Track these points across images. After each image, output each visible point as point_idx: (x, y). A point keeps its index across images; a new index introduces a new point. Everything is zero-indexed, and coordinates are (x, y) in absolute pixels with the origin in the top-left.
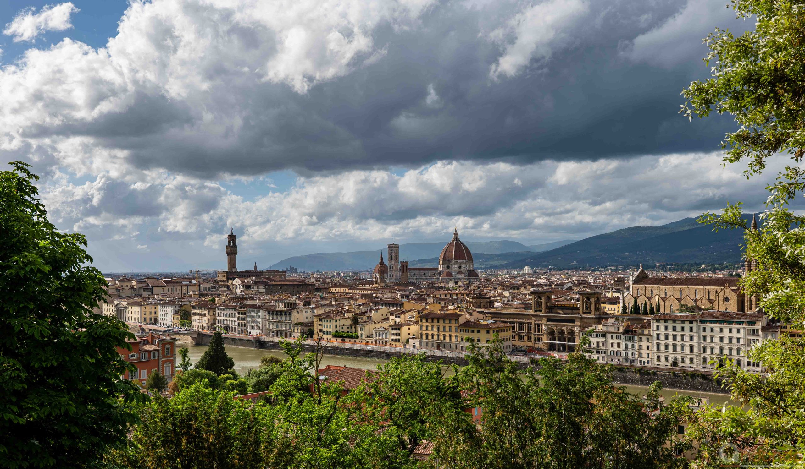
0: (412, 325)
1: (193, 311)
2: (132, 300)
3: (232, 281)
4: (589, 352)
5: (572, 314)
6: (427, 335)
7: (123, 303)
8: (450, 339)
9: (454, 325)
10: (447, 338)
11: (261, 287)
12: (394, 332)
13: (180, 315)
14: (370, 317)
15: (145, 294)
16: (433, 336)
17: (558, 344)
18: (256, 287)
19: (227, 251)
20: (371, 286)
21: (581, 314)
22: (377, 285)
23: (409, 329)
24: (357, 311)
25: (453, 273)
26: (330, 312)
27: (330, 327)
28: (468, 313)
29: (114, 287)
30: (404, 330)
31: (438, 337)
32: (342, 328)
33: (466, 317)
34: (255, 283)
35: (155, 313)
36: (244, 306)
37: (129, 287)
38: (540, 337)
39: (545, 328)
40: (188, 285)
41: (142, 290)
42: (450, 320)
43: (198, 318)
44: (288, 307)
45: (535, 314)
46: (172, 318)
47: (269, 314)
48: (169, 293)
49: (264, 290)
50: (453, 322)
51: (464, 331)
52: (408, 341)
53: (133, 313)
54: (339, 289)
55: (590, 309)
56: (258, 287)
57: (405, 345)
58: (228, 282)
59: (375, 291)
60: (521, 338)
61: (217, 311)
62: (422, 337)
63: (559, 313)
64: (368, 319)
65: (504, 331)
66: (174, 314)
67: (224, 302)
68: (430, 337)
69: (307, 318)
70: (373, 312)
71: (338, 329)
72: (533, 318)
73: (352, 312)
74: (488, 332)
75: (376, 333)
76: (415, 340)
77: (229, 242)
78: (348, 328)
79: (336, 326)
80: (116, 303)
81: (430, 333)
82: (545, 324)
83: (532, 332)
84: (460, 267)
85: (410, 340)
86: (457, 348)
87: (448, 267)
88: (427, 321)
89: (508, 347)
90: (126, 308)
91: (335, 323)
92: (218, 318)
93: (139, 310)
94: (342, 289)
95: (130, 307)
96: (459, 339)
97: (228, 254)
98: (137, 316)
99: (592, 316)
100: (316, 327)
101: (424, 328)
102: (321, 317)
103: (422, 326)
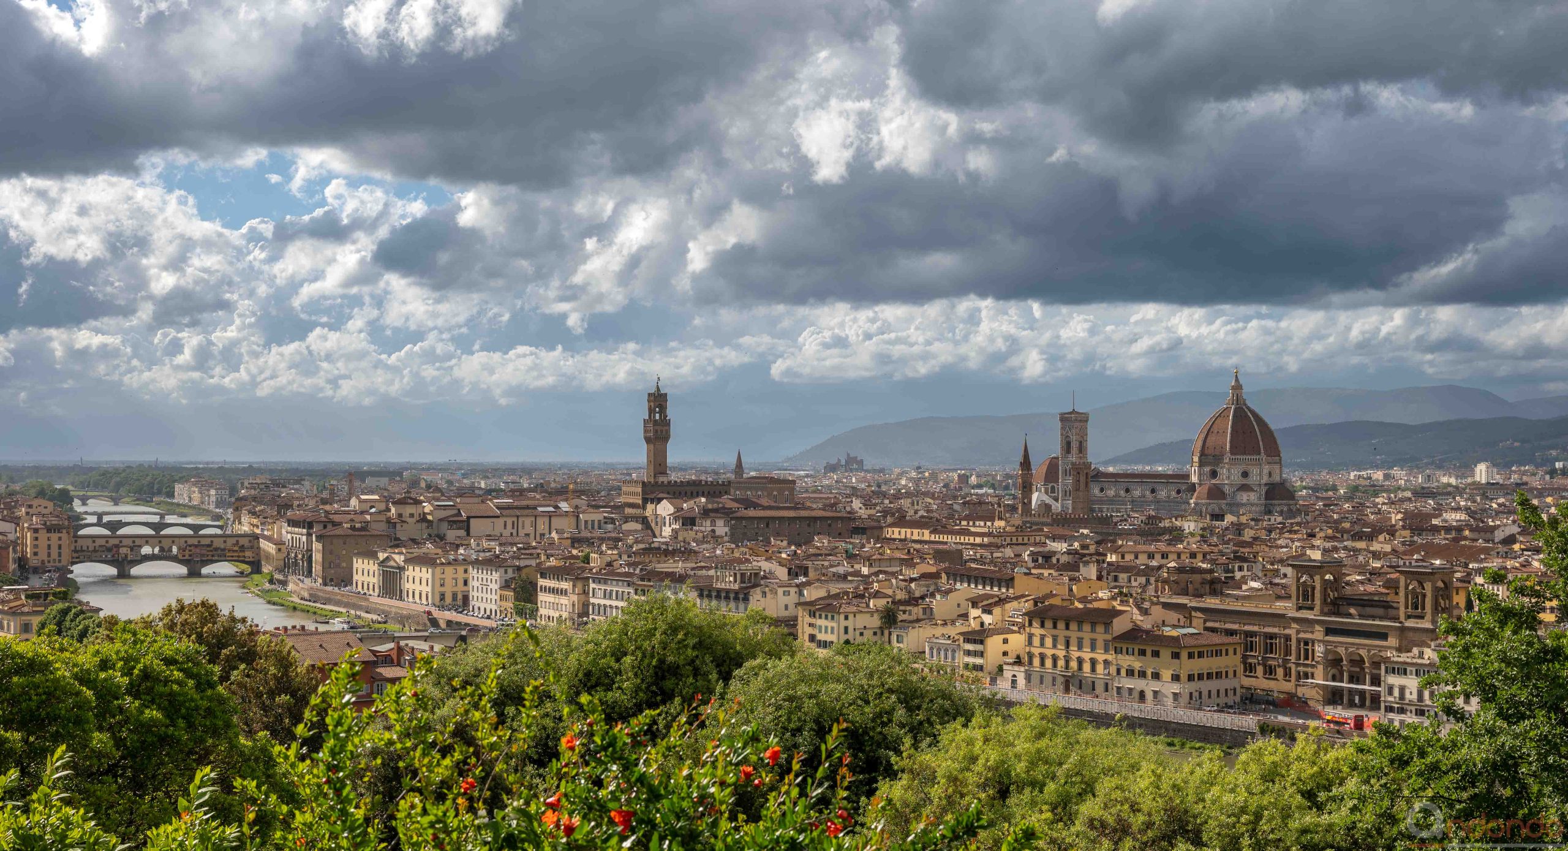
0: (1014, 632)
1: (542, 582)
2: (416, 551)
3: (653, 506)
4: (1402, 711)
5: (1381, 618)
6: (1043, 657)
7: (396, 557)
8: (1093, 669)
9: (1101, 636)
10: (1087, 667)
11: (720, 523)
12: (970, 647)
13: (514, 590)
14: (929, 611)
15: (452, 535)
16: (1055, 659)
17: (1350, 690)
18: (708, 523)
19: (645, 431)
20: (989, 524)
21: (1402, 618)
22: (1002, 523)
23: (1005, 641)
24: (901, 595)
25: (1227, 489)
26: (837, 596)
27: (832, 632)
28: (1139, 608)
29: (383, 518)
30: (994, 644)
31: (1067, 662)
32: (862, 634)
33: (1132, 616)
34: (706, 513)
35: (466, 583)
36: (649, 575)
37: (417, 517)
38: (1309, 670)
39: (1319, 650)
40: (550, 516)
41: (445, 525)
42: (1094, 625)
43: (552, 600)
44: (742, 582)
45: (1299, 615)
46: (498, 597)
47: (701, 596)
48: (506, 533)
49: (727, 529)
50: (1100, 629)
51: (1124, 650)
52: (1000, 669)
53: (417, 581)
54: (909, 531)
55: (1423, 608)
56: (713, 523)
57: (993, 681)
58: (644, 508)
59: (992, 540)
60: (1270, 672)
61: (592, 585)
62: (1031, 663)
63: (1350, 615)
64: (924, 613)
65: (1218, 653)
66: (501, 588)
67: (609, 564)
68: (1049, 663)
69: (786, 608)
70: (938, 597)
71: (850, 636)
72: (1294, 625)
73: (886, 596)
74: (1176, 656)
75: (931, 649)
76: (1016, 668)
77: (651, 411)
78: (875, 634)
79: (846, 628)
80: (382, 556)
81: (1049, 652)
82: (1319, 641)
83: (1293, 658)
84: (1245, 474)
85: (1005, 667)
86: (1107, 690)
87: (1214, 474)
88: (1042, 626)
89: (1231, 693)
90: (402, 569)
91: (843, 623)
92: (592, 600)
93: (429, 576)
94: (916, 531)
95: (411, 568)
96: (1113, 670)
97: (648, 440)
98: (426, 589)
99: (1426, 624)
100: (804, 630)
101: (1036, 641)
102: (815, 609)
103: (1031, 636)
